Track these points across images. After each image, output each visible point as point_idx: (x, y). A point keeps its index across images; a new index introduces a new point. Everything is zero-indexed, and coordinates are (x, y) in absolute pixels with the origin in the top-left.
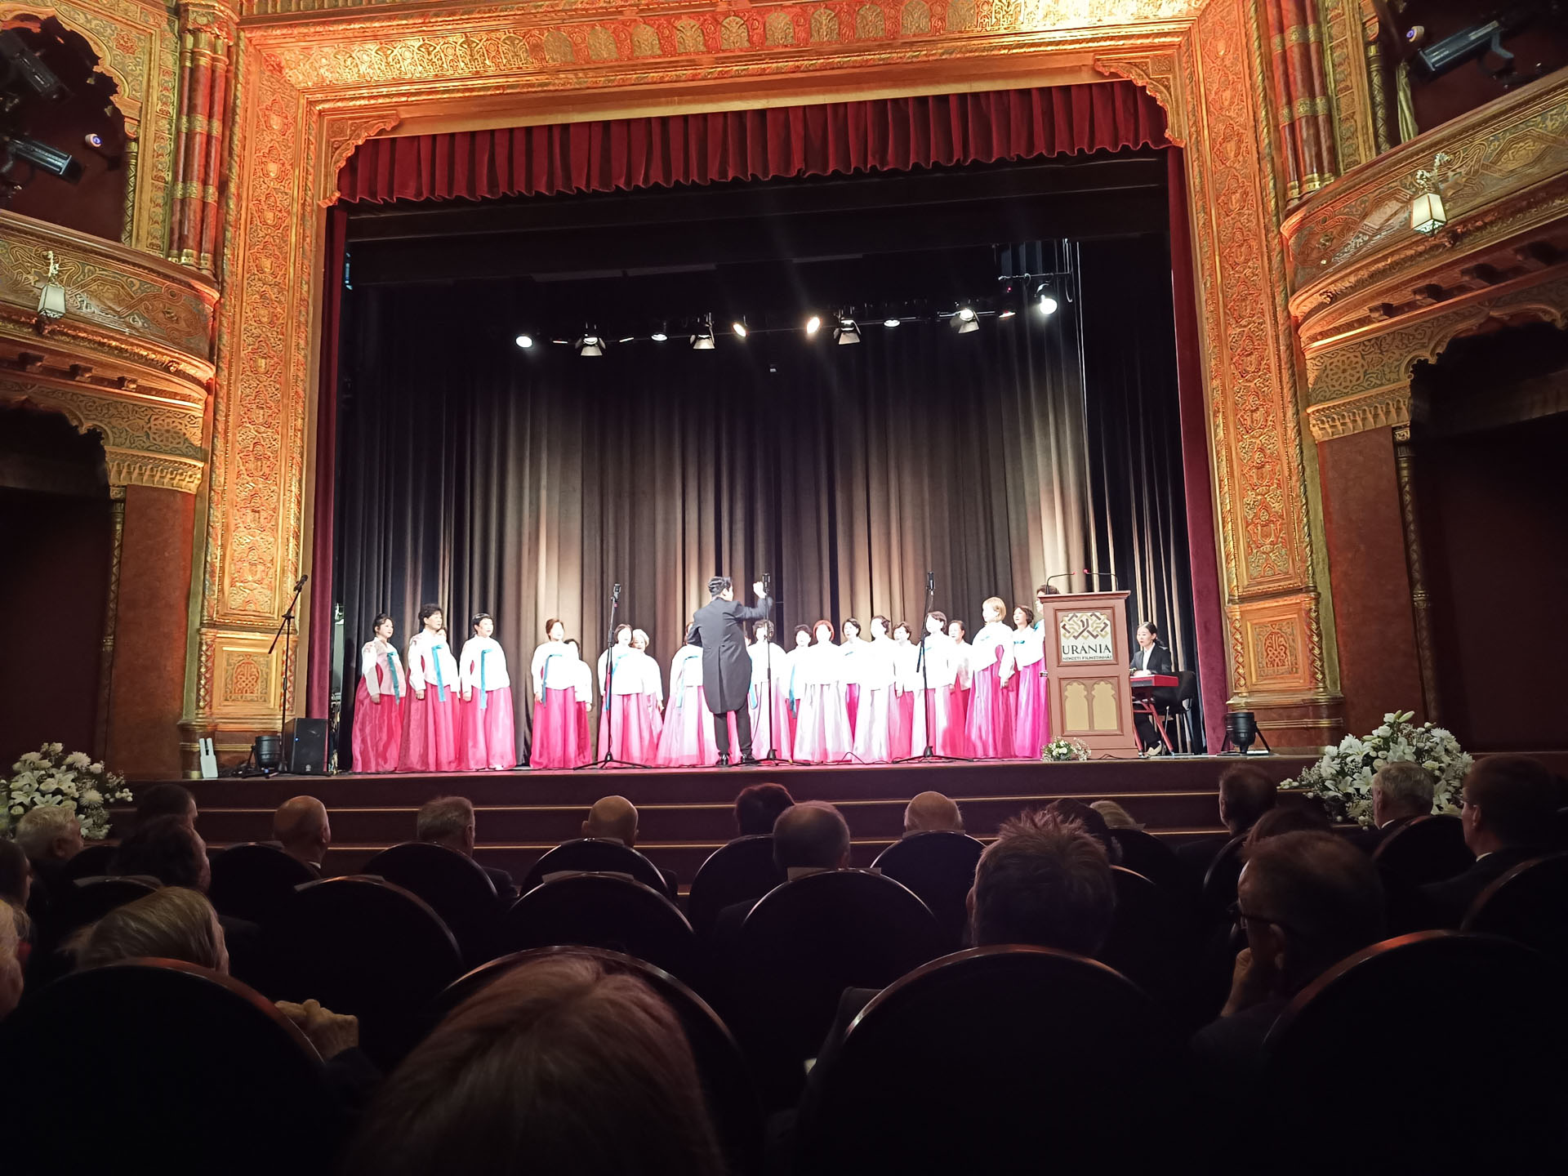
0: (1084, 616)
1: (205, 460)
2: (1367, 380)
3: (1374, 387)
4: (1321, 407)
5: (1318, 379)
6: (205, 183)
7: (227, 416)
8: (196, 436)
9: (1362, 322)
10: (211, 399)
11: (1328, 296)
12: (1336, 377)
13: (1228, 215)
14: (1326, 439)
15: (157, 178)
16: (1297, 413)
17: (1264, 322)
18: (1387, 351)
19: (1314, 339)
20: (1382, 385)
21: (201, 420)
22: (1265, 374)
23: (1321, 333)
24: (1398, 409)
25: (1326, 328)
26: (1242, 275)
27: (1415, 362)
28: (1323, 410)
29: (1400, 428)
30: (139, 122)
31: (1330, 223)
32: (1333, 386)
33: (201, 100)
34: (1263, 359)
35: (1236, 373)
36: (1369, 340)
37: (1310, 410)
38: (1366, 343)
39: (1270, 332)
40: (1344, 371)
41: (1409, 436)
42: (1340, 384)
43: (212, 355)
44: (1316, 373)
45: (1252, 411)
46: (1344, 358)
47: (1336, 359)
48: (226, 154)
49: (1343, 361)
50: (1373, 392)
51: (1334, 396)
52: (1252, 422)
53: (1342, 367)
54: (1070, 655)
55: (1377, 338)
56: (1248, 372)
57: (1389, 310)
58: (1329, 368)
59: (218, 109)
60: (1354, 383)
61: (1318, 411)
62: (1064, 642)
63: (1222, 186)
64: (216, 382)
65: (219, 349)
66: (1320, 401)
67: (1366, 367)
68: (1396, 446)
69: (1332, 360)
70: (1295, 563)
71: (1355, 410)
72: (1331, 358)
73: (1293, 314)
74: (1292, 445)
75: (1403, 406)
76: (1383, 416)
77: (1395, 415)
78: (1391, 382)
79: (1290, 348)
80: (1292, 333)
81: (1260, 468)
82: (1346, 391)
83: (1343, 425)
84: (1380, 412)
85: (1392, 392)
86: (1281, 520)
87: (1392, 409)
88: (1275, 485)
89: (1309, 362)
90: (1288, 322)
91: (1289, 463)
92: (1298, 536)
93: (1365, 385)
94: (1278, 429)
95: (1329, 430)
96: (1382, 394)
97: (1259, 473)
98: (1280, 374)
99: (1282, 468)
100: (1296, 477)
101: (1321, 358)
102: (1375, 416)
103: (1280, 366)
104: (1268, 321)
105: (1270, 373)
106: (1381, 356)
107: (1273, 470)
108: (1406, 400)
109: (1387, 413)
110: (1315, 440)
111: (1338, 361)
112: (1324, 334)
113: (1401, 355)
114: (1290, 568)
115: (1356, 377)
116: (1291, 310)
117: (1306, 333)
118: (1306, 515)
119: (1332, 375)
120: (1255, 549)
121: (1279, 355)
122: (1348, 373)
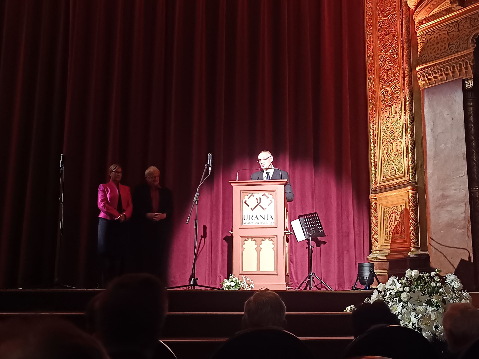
2: (450, 49)
3: (453, 53)
4: (423, 67)
5: (422, 50)
9: (447, 11)
12: (432, 47)
14: (426, 87)
16: (410, 71)
17: (396, 14)
18: (462, 30)
19: (421, 23)
20: (458, 52)
22: (395, 46)
23: (425, 19)
24: (466, 68)
25: (428, 16)
27: (477, 37)
29: (468, 80)
32: (431, 53)
34: (394, 37)
35: (381, 46)
36: (452, 23)
37: (417, 69)
38: (451, 25)
40: (438, 43)
41: (473, 85)
42: (435, 52)
44: (422, 45)
46: (438, 35)
49: (437, 37)
50: (452, 57)
51: (431, 59)
53: (436, 41)
56: (386, 45)
58: (428, 42)
60: (443, 51)
61: (421, 69)
66: (423, 63)
67: (450, 39)
68: (465, 91)
69: (431, 37)
70: (406, 167)
71: (442, 69)
72: (431, 35)
73: (410, 7)
74: (407, 91)
75: (469, 66)
76: (458, 72)
77: (464, 71)
78: (463, 50)
79: (408, 28)
80: (410, 20)
81: (390, 106)
82: (438, 56)
83: (435, 78)
84: (456, 70)
85: (463, 56)
86: (400, 139)
87: (463, 68)
88: (398, 117)
89: (418, 38)
90: (408, 12)
91: (405, 102)
92: (408, 149)
93: (449, 52)
94: (400, 81)
95: (427, 81)
96: (457, 58)
97: (390, 109)
98: (403, 45)
99: (401, 106)
100: (408, 112)
101: (425, 35)
102: (454, 72)
103: (402, 41)
104: (398, 12)
105: (398, 46)
106: (458, 33)
107: (397, 107)
108: (471, 61)
109: (460, 70)
110: (419, 88)
111: (434, 37)
112: (427, 20)
113: (470, 32)
114: (403, 170)
115: (444, 47)
116: (408, 4)
117: (417, 18)
118: (412, 135)
119: (431, 46)
120: (386, 158)
121: (402, 34)
122: (439, 45)
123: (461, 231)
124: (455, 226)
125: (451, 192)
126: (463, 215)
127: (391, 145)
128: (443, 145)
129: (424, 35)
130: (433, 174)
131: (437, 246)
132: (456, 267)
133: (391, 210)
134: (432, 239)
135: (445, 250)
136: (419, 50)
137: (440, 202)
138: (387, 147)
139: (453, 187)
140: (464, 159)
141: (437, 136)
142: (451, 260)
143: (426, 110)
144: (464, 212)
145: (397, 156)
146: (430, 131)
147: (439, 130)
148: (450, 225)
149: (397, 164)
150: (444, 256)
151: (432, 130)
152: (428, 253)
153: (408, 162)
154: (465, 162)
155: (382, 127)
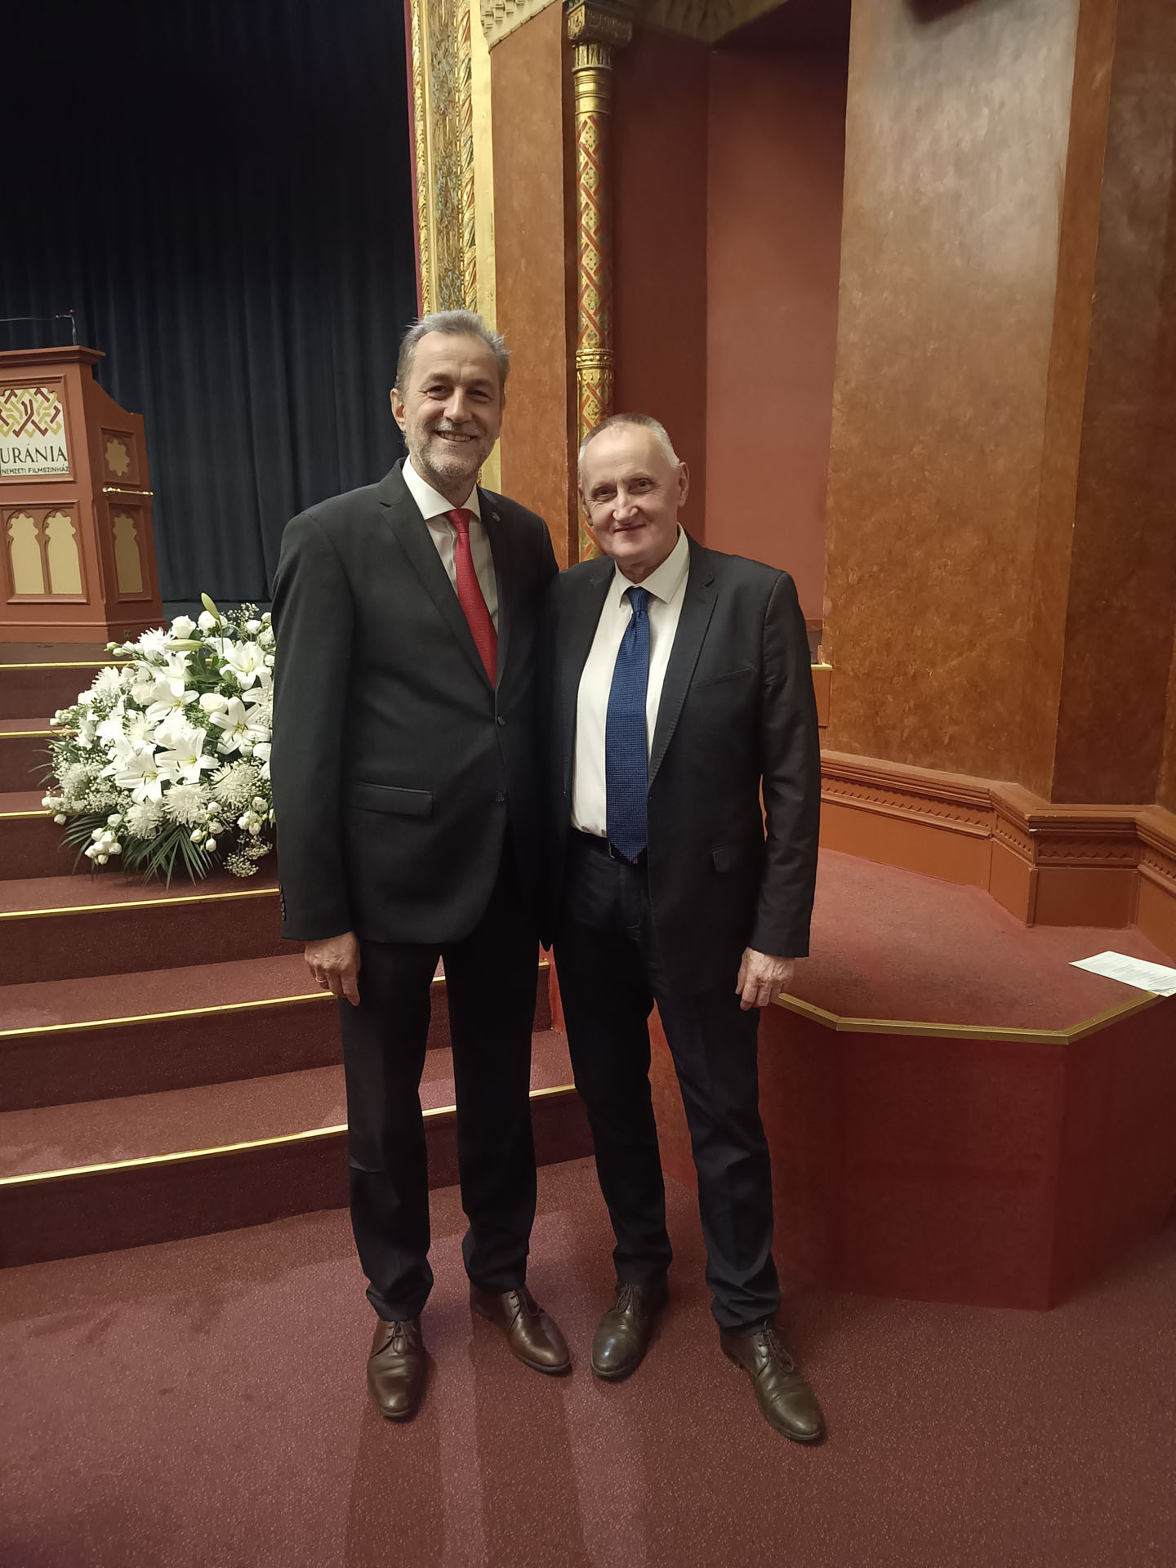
0: (25, 395)
54: (11, 465)
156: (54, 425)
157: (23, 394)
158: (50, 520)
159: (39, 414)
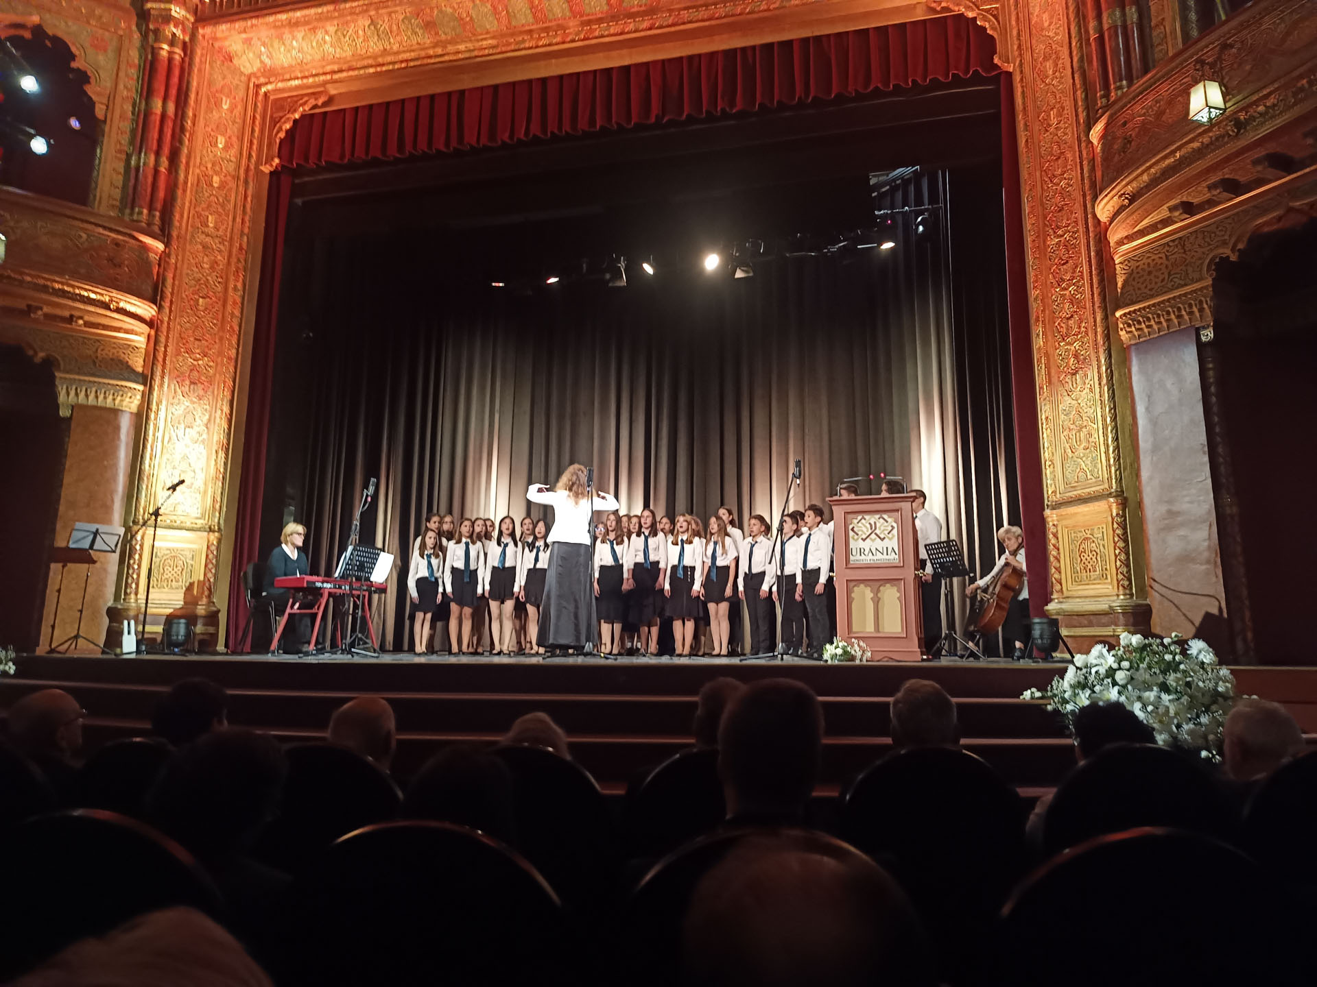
0: (872, 519)
1: (145, 385)
2: (1171, 281)
3: (1177, 288)
4: (1127, 311)
5: (1125, 283)
6: (158, 154)
7: (166, 347)
8: (138, 364)
9: (1165, 222)
10: (153, 332)
11: (1126, 198)
12: (1141, 280)
13: (1047, 131)
14: (1133, 342)
15: (120, 151)
16: (1106, 318)
17: (1077, 231)
18: (1190, 250)
19: (1120, 243)
20: (1186, 285)
21: (143, 351)
22: (1079, 281)
23: (1126, 237)
24: (1201, 310)
25: (1131, 232)
26: (1059, 188)
27: (1217, 260)
28: (1129, 313)
29: (1204, 328)
30: (107, 107)
31: (1129, 125)
32: (1139, 289)
33: (159, 86)
34: (1076, 267)
35: (1055, 282)
36: (1173, 241)
37: (1118, 314)
38: (1171, 244)
39: (1083, 241)
40: (1150, 273)
41: (1212, 336)
42: (1146, 287)
43: (154, 297)
44: (1124, 277)
45: (1068, 319)
46: (1149, 261)
47: (1142, 262)
48: (178, 130)
49: (1149, 263)
50: (1176, 293)
51: (1140, 299)
52: (1067, 329)
53: (1148, 269)
54: (858, 557)
55: (1180, 238)
56: (1063, 281)
57: (1188, 208)
58: (1135, 271)
59: (173, 92)
60: (1159, 284)
61: (1125, 315)
62: (852, 544)
63: (1043, 103)
64: (158, 318)
65: (162, 290)
66: (1128, 305)
67: (1170, 267)
68: (1201, 346)
69: (1138, 264)
70: (1105, 468)
71: (1159, 312)
72: (1138, 261)
73: (1101, 220)
74: (1101, 350)
75: (1205, 306)
76: (1186, 317)
77: (1197, 314)
78: (1193, 281)
79: (1099, 253)
80: (1102, 239)
81: (1074, 374)
82: (1151, 293)
83: (1148, 327)
84: (1184, 313)
85: (1195, 291)
86: (1093, 425)
87: (1195, 309)
88: (1087, 390)
89: (1117, 267)
90: (1098, 228)
91: (1099, 368)
92: (1107, 441)
93: (1169, 285)
94: (1090, 335)
95: (1136, 333)
96: (1185, 295)
97: (1074, 379)
98: (1091, 279)
99: (1092, 374)
100: (1104, 381)
101: (1129, 262)
102: (1179, 317)
103: (1091, 272)
104: (1081, 229)
105: (1083, 280)
106: (1184, 256)
107: (1086, 375)
108: (1208, 299)
109: (1191, 313)
110: (1123, 344)
111: (1144, 264)
112: (1130, 238)
113: (1204, 253)
114: (1100, 473)
115: (1160, 279)
116: (1098, 216)
117: (1113, 238)
118: (1114, 419)
119: (1139, 278)
120: (1070, 454)
121: (1090, 261)
122: (1153, 275)
123: (1204, 567)
124: (1193, 560)
125: (1185, 507)
126: (1206, 544)
127: (1078, 434)
128: (1167, 432)
129: (1126, 262)
130: (1151, 478)
131: (1163, 591)
132: (1197, 624)
133: (1081, 534)
134: (1154, 580)
135: (1177, 598)
136: (1120, 284)
137: (1166, 522)
138: (1071, 436)
139: (1187, 499)
140: (1204, 453)
141: (1157, 418)
142: (1187, 614)
143: (1135, 378)
144: (1207, 537)
145: (1088, 450)
146: (1144, 410)
147: (1159, 409)
148: (1185, 559)
149: (1089, 462)
150: (1177, 607)
151: (1147, 409)
152: (1148, 602)
153: (1108, 460)
154: (1206, 459)
155: (1060, 406)
156: (890, 536)
157: (870, 519)
158: (881, 588)
159: (880, 529)
